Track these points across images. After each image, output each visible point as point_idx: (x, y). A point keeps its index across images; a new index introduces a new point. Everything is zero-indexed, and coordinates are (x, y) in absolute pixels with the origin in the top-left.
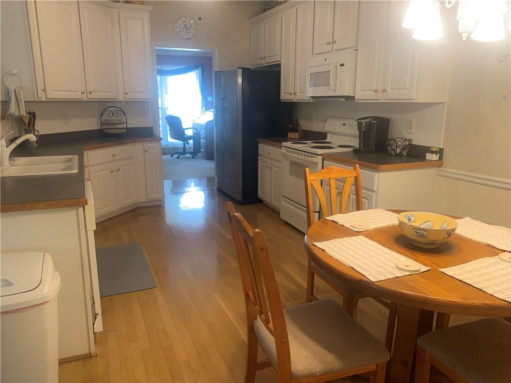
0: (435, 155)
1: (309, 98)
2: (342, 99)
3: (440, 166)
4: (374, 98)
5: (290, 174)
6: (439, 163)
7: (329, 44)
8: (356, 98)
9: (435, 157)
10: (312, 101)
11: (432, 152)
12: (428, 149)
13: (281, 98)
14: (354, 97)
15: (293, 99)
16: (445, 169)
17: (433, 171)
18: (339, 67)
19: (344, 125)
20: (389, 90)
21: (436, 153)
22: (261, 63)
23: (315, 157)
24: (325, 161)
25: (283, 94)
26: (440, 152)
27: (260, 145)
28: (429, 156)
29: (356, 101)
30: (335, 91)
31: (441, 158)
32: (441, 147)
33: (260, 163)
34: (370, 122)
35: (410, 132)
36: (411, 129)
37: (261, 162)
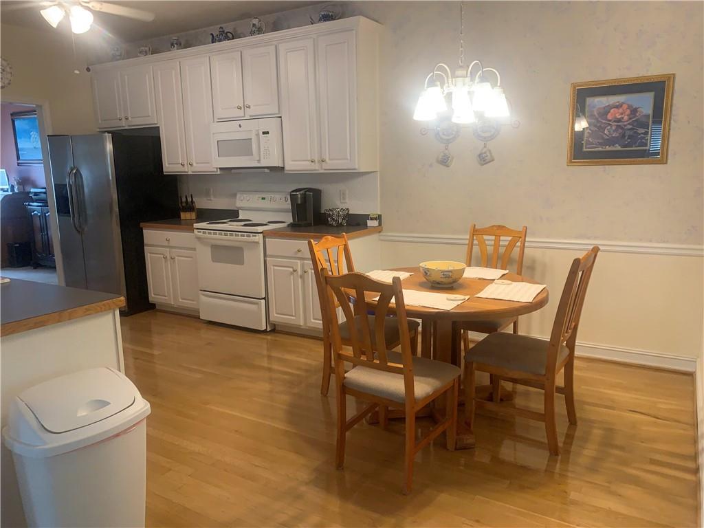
0: (375, 221)
1: (216, 170)
2: (266, 170)
3: (380, 232)
4: (309, 168)
5: (213, 261)
6: (379, 229)
7: (240, 108)
8: (286, 168)
9: (375, 223)
10: (219, 172)
11: (372, 219)
12: (367, 217)
13: (164, 170)
14: (283, 168)
15: (187, 170)
16: (384, 234)
17: (375, 237)
18: (261, 136)
19: (263, 199)
20: (327, 160)
21: (376, 219)
22: (121, 125)
23: (255, 236)
24: (267, 239)
25: (167, 165)
26: (379, 218)
27: (145, 231)
28: (370, 223)
29: (286, 172)
30: (259, 161)
31: (380, 224)
32: (379, 213)
33: (148, 256)
34: (305, 194)
35: (344, 201)
36: (344, 199)
37: (150, 253)
